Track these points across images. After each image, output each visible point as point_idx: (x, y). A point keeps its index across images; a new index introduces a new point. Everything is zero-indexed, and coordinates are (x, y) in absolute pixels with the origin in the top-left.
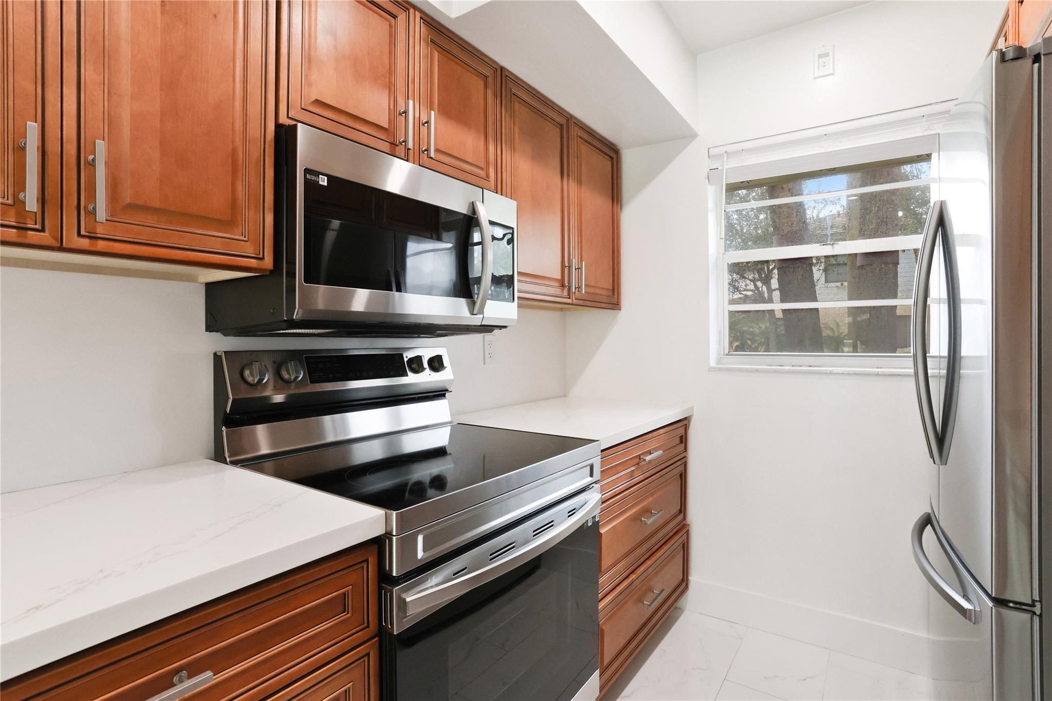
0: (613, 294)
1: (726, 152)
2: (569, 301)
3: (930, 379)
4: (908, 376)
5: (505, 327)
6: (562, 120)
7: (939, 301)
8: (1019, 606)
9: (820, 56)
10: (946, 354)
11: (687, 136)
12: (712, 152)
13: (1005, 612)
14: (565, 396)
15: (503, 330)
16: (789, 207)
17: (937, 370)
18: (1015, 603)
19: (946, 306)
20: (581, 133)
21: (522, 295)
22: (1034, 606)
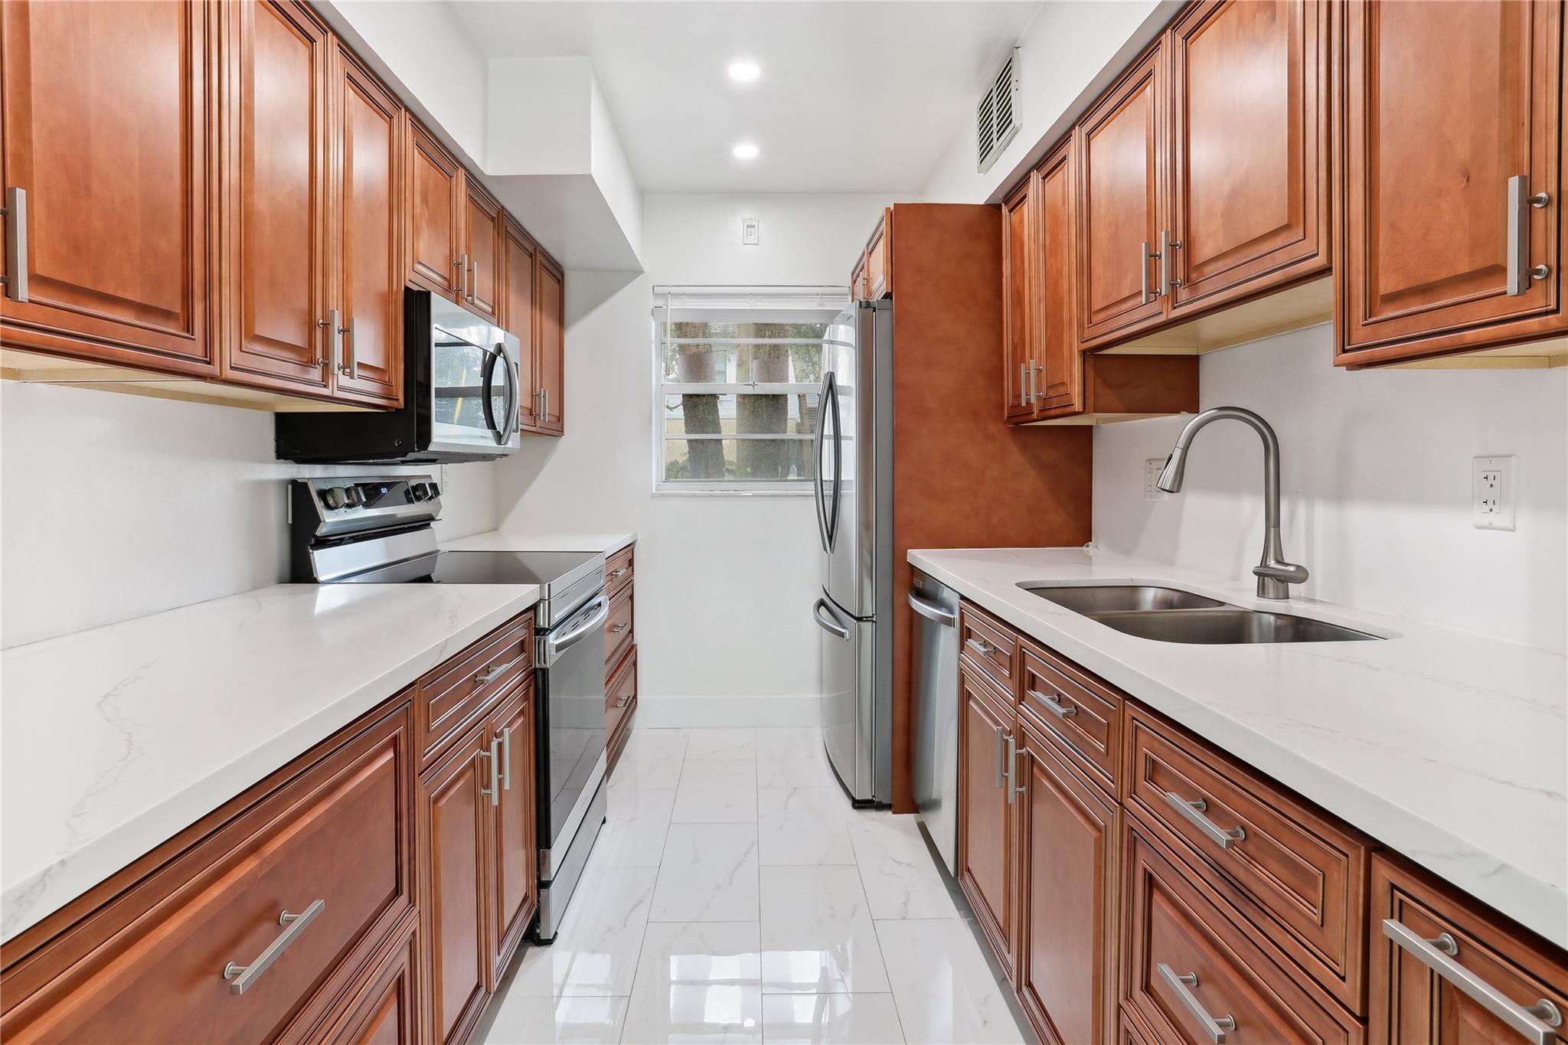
0: (559, 421)
1: (669, 293)
2: (534, 429)
3: (825, 498)
4: (812, 496)
5: (507, 455)
6: (531, 249)
7: (829, 437)
8: (868, 619)
9: (748, 226)
10: (833, 479)
11: (637, 272)
12: (657, 290)
13: (861, 623)
14: (496, 530)
15: (504, 458)
16: (695, 327)
17: (829, 491)
18: (866, 617)
19: (833, 441)
20: (544, 261)
21: (525, 427)
22: (873, 617)
